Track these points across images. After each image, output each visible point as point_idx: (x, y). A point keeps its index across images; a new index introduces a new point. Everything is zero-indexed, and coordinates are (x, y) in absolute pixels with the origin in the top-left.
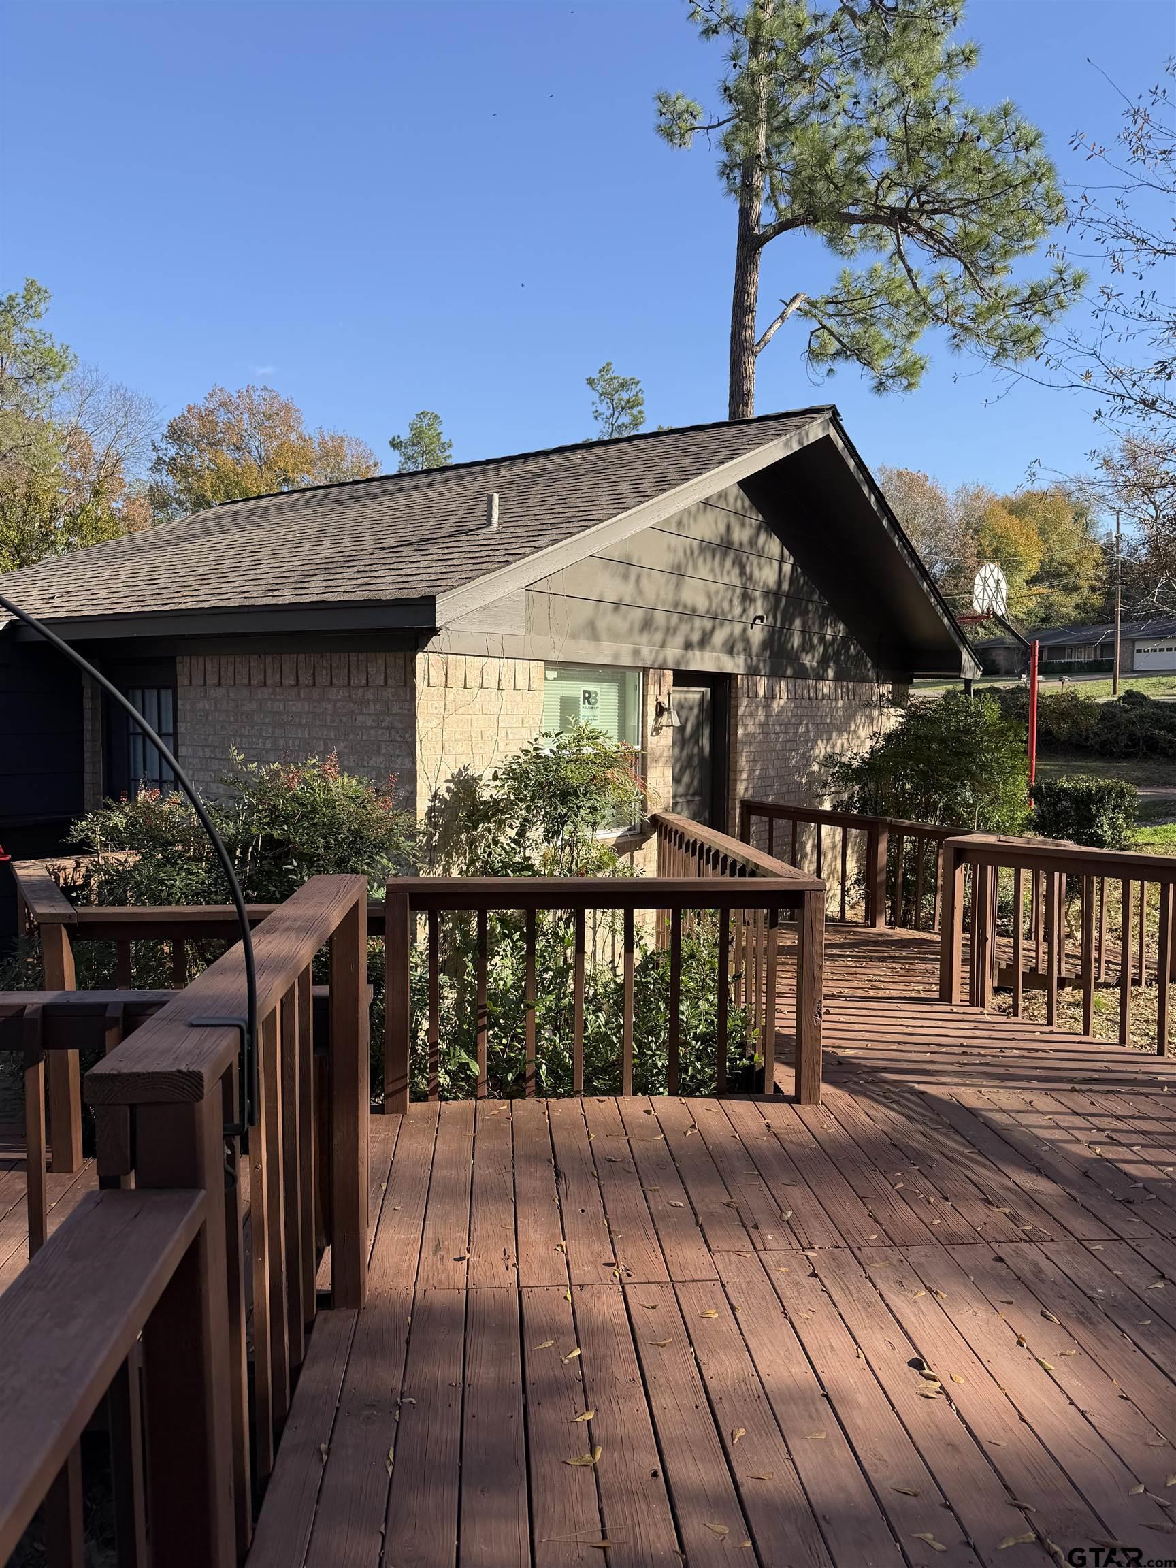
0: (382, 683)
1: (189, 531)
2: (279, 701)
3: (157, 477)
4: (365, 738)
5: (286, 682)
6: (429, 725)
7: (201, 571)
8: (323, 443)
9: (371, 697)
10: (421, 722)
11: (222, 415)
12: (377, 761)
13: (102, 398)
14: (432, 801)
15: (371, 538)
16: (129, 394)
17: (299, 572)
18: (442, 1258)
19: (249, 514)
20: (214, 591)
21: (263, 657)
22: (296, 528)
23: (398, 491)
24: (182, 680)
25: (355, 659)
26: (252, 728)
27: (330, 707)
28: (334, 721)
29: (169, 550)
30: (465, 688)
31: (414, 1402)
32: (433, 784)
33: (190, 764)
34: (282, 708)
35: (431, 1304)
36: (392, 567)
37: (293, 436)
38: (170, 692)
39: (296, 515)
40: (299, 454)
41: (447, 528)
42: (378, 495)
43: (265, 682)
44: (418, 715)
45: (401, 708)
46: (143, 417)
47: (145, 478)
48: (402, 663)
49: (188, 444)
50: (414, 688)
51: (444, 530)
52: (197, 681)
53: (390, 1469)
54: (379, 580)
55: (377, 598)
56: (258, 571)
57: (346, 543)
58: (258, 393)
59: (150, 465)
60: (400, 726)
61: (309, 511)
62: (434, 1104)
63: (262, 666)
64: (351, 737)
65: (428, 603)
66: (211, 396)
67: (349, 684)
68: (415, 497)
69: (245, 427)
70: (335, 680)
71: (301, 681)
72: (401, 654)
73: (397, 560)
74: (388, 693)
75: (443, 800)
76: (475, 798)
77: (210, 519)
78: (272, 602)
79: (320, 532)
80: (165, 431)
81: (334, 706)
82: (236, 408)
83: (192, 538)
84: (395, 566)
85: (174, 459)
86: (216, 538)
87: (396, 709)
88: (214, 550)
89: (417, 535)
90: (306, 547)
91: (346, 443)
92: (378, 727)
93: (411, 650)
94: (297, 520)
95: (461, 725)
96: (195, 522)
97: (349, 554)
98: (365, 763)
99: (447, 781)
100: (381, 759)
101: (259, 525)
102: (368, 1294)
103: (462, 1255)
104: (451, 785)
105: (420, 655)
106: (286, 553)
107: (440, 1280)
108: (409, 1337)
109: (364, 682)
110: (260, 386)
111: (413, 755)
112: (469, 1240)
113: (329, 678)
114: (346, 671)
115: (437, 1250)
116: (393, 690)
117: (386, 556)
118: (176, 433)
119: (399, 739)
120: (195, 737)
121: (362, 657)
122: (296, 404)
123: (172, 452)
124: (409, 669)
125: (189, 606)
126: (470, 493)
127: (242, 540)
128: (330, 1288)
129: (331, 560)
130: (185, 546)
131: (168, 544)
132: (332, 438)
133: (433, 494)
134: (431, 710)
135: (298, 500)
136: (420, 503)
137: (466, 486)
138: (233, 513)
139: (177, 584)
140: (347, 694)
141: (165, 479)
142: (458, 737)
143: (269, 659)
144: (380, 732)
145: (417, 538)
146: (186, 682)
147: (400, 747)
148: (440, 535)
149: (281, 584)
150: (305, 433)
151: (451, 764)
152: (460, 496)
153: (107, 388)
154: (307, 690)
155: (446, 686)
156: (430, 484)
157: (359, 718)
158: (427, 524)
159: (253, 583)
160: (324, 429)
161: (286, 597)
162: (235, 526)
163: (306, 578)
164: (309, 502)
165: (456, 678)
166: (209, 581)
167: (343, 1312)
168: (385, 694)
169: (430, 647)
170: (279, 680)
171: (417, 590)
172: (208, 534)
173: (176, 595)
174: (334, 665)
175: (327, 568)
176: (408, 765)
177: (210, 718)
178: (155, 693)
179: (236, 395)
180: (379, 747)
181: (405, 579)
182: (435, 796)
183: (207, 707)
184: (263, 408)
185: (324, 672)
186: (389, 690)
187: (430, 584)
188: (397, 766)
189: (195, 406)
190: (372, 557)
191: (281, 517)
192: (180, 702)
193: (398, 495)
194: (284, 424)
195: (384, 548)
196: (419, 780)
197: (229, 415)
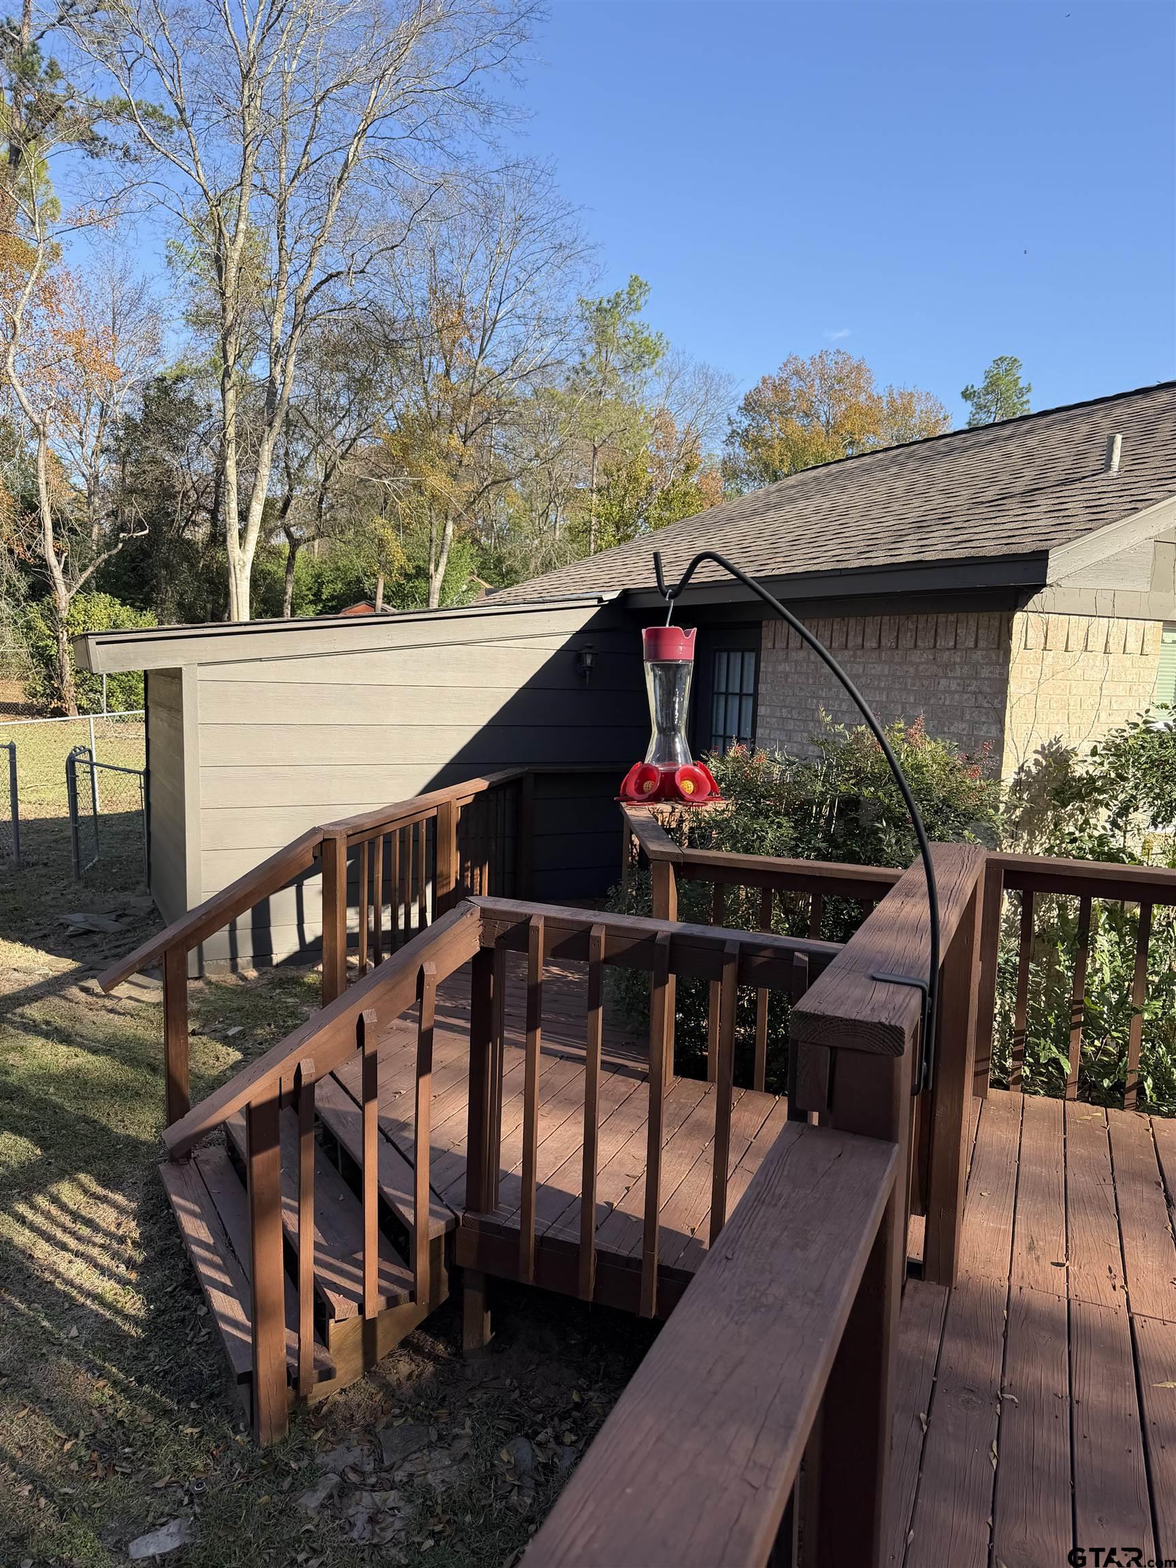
0: (972, 645)
1: (774, 499)
2: (859, 663)
3: (730, 449)
4: (947, 703)
5: (867, 645)
6: (1022, 691)
7: (791, 537)
8: (892, 402)
9: (958, 660)
10: (1013, 688)
11: (795, 383)
12: (959, 727)
13: (687, 378)
14: (1019, 773)
15: (966, 494)
16: (711, 372)
17: (890, 533)
18: (1037, 1259)
19: (830, 478)
20: (805, 556)
21: (846, 619)
22: (883, 488)
23: (990, 442)
24: (767, 643)
25: (944, 619)
26: (830, 689)
27: (912, 670)
28: (914, 685)
29: (757, 519)
30: (1066, 650)
31: (1016, 1400)
32: (1021, 755)
33: (767, 723)
34: (861, 671)
35: (1029, 1303)
36: (994, 521)
37: (862, 397)
38: (753, 654)
39: (880, 475)
40: (866, 415)
41: (1054, 477)
42: (966, 449)
43: (846, 645)
44: (1011, 680)
45: (991, 672)
46: (722, 392)
47: (719, 452)
48: (997, 624)
49: (760, 416)
50: (1008, 651)
51: (1050, 479)
52: (780, 644)
53: (994, 1462)
54: (981, 536)
55: (981, 554)
56: (847, 535)
57: (938, 500)
58: (831, 357)
59: (725, 438)
60: (989, 690)
61: (894, 470)
62: (1015, 1095)
63: (845, 629)
64: (932, 701)
65: (1040, 558)
66: (785, 365)
67: (935, 646)
68: (1011, 447)
69: (816, 393)
70: (919, 643)
71: (883, 644)
72: (997, 614)
73: (1000, 514)
74: (978, 656)
75: (1028, 773)
76: (1067, 774)
77: (793, 487)
78: (865, 564)
79: (908, 491)
80: (742, 403)
81: (917, 670)
82: (809, 375)
83: (777, 506)
84: (998, 520)
85: (746, 430)
86: (802, 504)
87: (985, 673)
88: (800, 516)
89: (1019, 487)
90: (895, 506)
91: (915, 399)
92: (964, 692)
93: (1010, 610)
94: (882, 480)
95: (1057, 693)
96: (779, 490)
97: (943, 510)
98: (946, 729)
99: (1036, 752)
100: (964, 725)
101: (843, 489)
102: (960, 1275)
103: (1061, 1261)
104: (1039, 757)
105: (1019, 616)
106: (875, 513)
107: (1037, 1281)
108: (1006, 1331)
109: (952, 644)
110: (832, 350)
111: (1001, 722)
112: (1067, 1247)
113: (913, 641)
114: (933, 632)
115: (1031, 1248)
116: (984, 653)
117: (986, 510)
118: (751, 406)
119: (986, 705)
120: (774, 697)
121: (952, 618)
122: (867, 365)
123: (746, 423)
124: (1004, 630)
125: (783, 571)
126: (1077, 437)
127: (828, 504)
128: (920, 1258)
129: (923, 518)
130: (771, 514)
131: (755, 513)
132: (901, 395)
133: (1032, 442)
134: (1026, 674)
135: (881, 460)
136: (1019, 452)
137: (1072, 430)
138: (815, 478)
139: (768, 551)
140: (931, 657)
141: (737, 451)
142: (1054, 705)
143: (852, 621)
144: (966, 696)
145: (1021, 490)
146: (770, 645)
147: (987, 714)
148: (1047, 484)
149: (872, 546)
150: (874, 393)
151: (1043, 733)
152: (1066, 441)
153: (691, 369)
154: (889, 653)
155: (1045, 649)
156: (1028, 432)
157: (943, 682)
158: (1029, 474)
159: (843, 546)
160: (894, 387)
161: (880, 558)
162: (819, 491)
163: (899, 538)
164: (893, 461)
165: (1057, 640)
166: (799, 547)
167: (934, 1286)
168: (974, 657)
169: (1030, 606)
170: (861, 643)
171: (1027, 545)
172: (793, 500)
173: (769, 561)
174: (920, 627)
175: (920, 526)
176: (994, 732)
177: (789, 680)
178: (739, 655)
179: (809, 362)
180: (963, 714)
181: (1010, 533)
182: (1021, 768)
183: (788, 669)
184: (834, 372)
185: (909, 635)
186: (979, 653)
187: (1040, 537)
188: (982, 733)
189: (770, 377)
190: (970, 512)
191: (865, 479)
192: (762, 664)
193: (992, 446)
194: (854, 386)
195: (983, 503)
196: (1006, 749)
197: (801, 383)
